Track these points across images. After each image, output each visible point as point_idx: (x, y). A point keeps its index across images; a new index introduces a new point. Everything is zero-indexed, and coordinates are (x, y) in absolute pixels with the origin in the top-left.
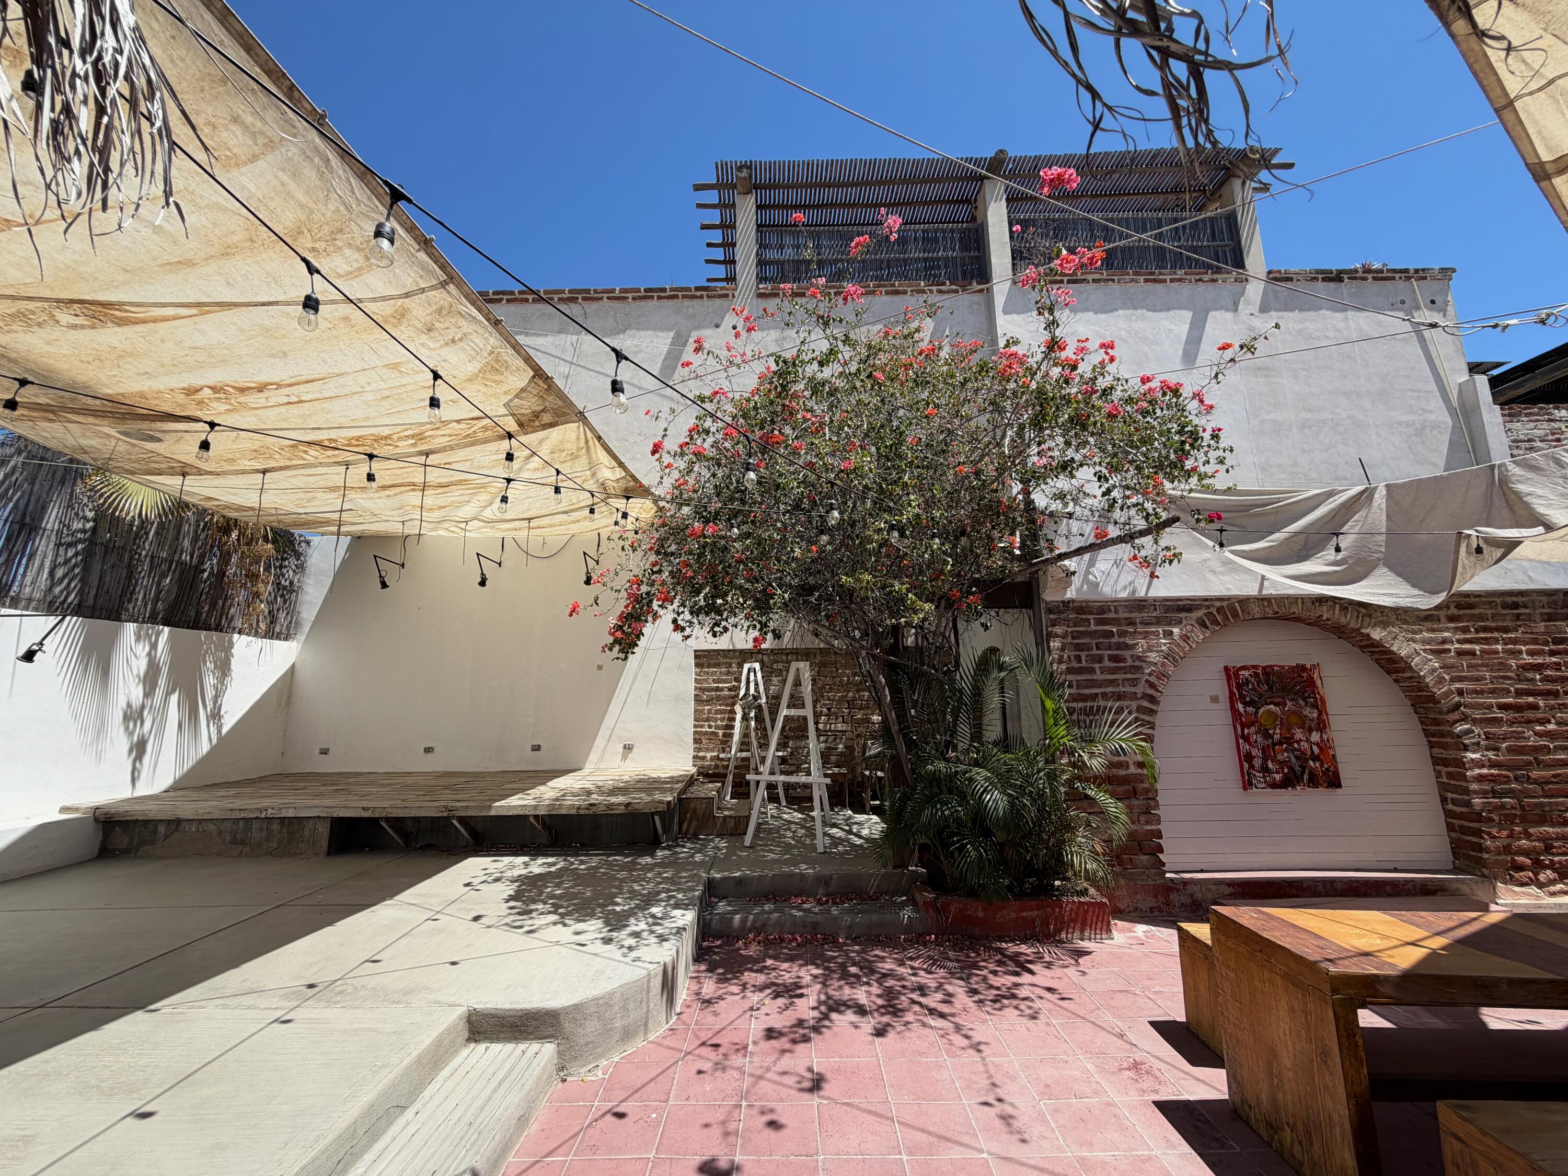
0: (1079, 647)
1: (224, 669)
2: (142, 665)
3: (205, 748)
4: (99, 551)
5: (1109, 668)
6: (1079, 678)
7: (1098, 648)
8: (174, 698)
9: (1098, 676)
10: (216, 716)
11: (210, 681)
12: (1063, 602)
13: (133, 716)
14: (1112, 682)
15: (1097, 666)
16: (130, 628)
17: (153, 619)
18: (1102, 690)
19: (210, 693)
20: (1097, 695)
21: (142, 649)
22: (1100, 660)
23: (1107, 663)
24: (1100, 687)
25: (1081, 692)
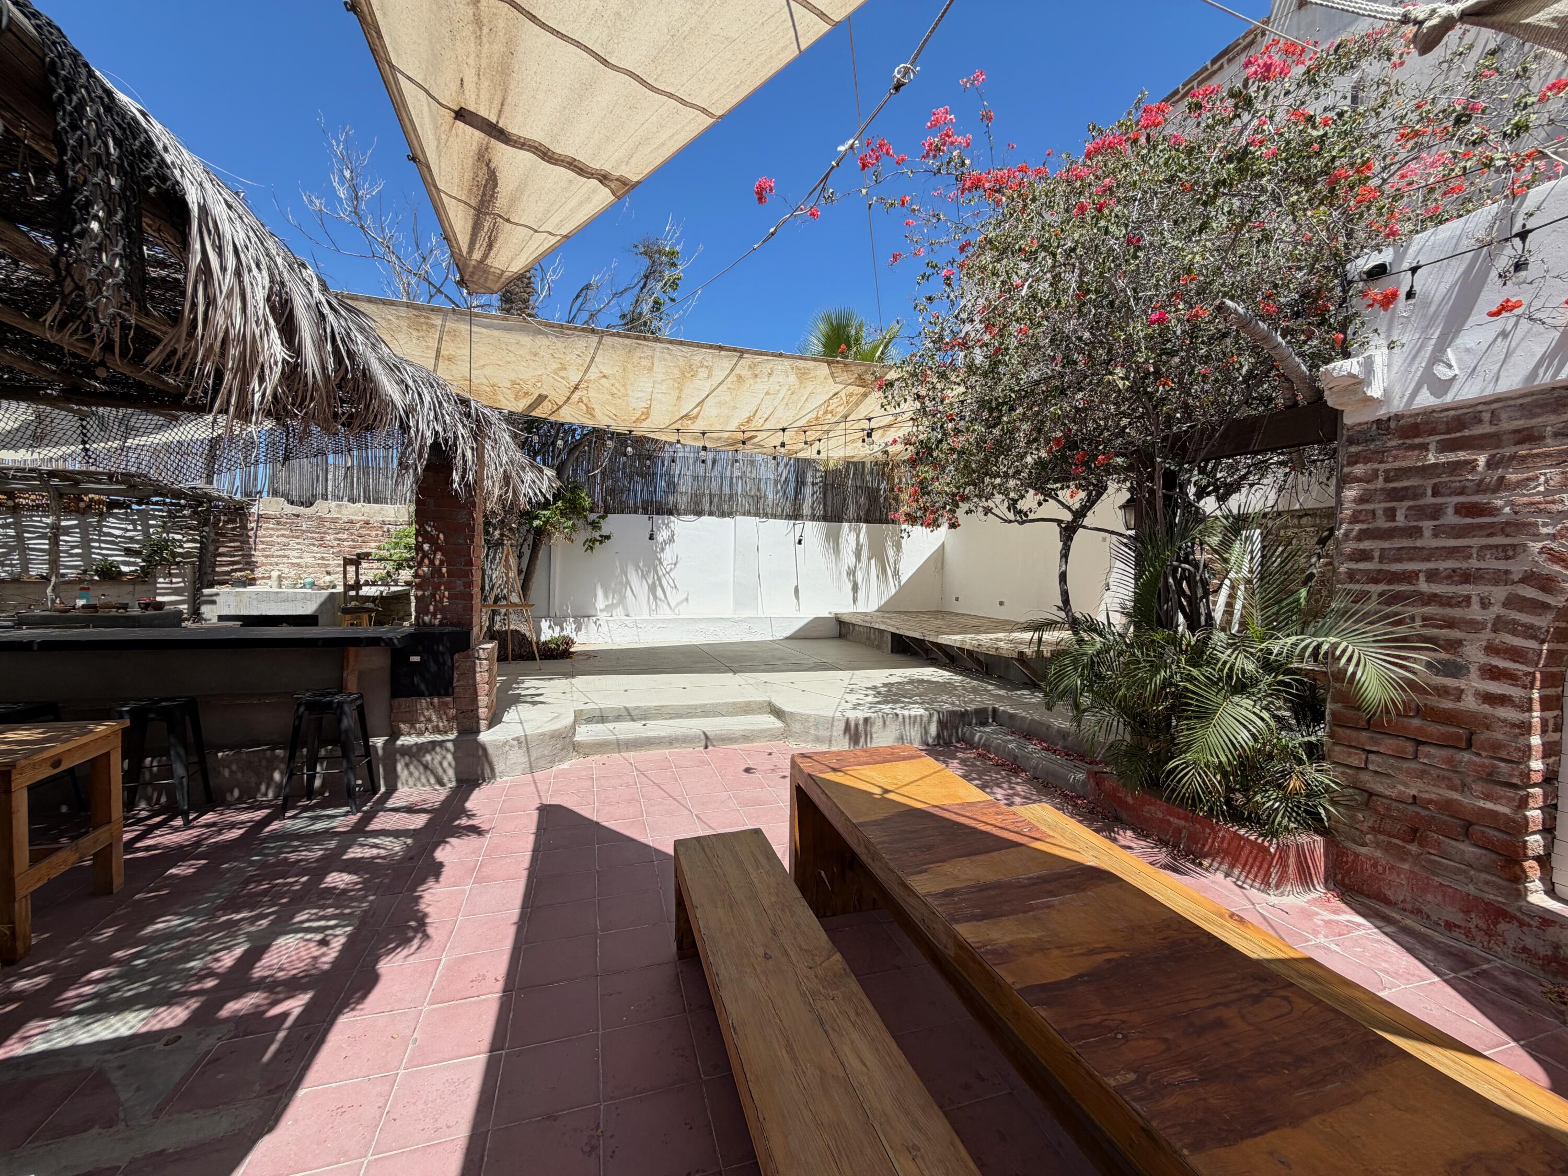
0: (1395, 495)
1: (898, 546)
2: (853, 544)
3: (893, 591)
4: (829, 488)
5: (1453, 527)
6: (1386, 545)
7: (1434, 494)
8: (873, 562)
9: (1427, 541)
10: (896, 573)
11: (891, 553)
12: (1378, 422)
13: (852, 573)
14: (1451, 552)
15: (1427, 525)
16: (846, 525)
17: (858, 520)
18: (1431, 565)
19: (892, 561)
20: (1416, 574)
21: (852, 538)
22: (1436, 512)
23: (1450, 518)
24: (1428, 559)
25: (1385, 567)
